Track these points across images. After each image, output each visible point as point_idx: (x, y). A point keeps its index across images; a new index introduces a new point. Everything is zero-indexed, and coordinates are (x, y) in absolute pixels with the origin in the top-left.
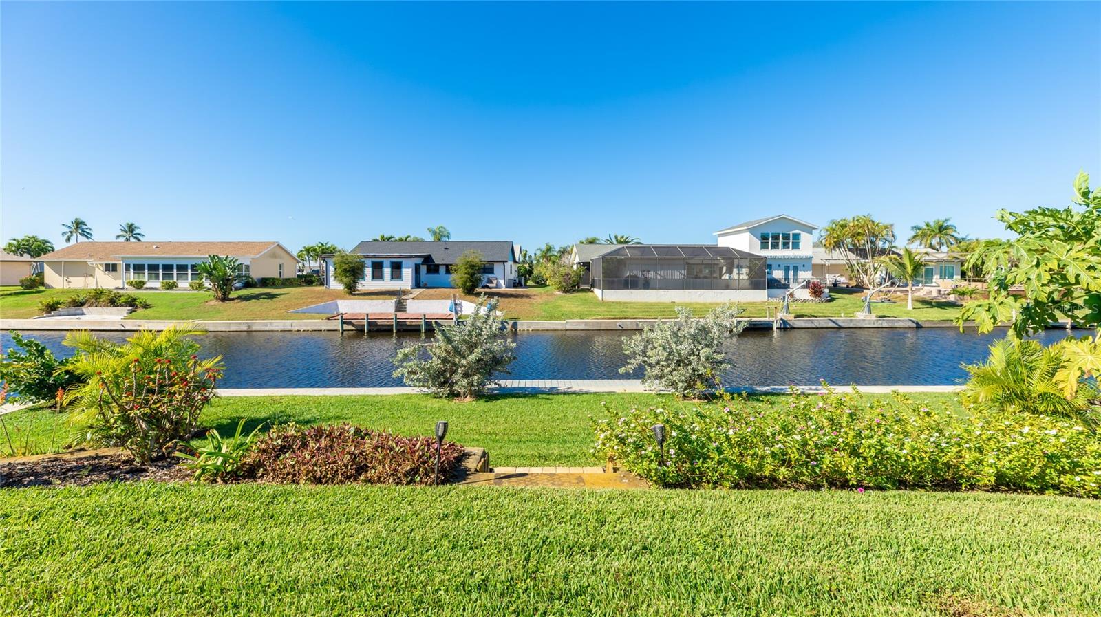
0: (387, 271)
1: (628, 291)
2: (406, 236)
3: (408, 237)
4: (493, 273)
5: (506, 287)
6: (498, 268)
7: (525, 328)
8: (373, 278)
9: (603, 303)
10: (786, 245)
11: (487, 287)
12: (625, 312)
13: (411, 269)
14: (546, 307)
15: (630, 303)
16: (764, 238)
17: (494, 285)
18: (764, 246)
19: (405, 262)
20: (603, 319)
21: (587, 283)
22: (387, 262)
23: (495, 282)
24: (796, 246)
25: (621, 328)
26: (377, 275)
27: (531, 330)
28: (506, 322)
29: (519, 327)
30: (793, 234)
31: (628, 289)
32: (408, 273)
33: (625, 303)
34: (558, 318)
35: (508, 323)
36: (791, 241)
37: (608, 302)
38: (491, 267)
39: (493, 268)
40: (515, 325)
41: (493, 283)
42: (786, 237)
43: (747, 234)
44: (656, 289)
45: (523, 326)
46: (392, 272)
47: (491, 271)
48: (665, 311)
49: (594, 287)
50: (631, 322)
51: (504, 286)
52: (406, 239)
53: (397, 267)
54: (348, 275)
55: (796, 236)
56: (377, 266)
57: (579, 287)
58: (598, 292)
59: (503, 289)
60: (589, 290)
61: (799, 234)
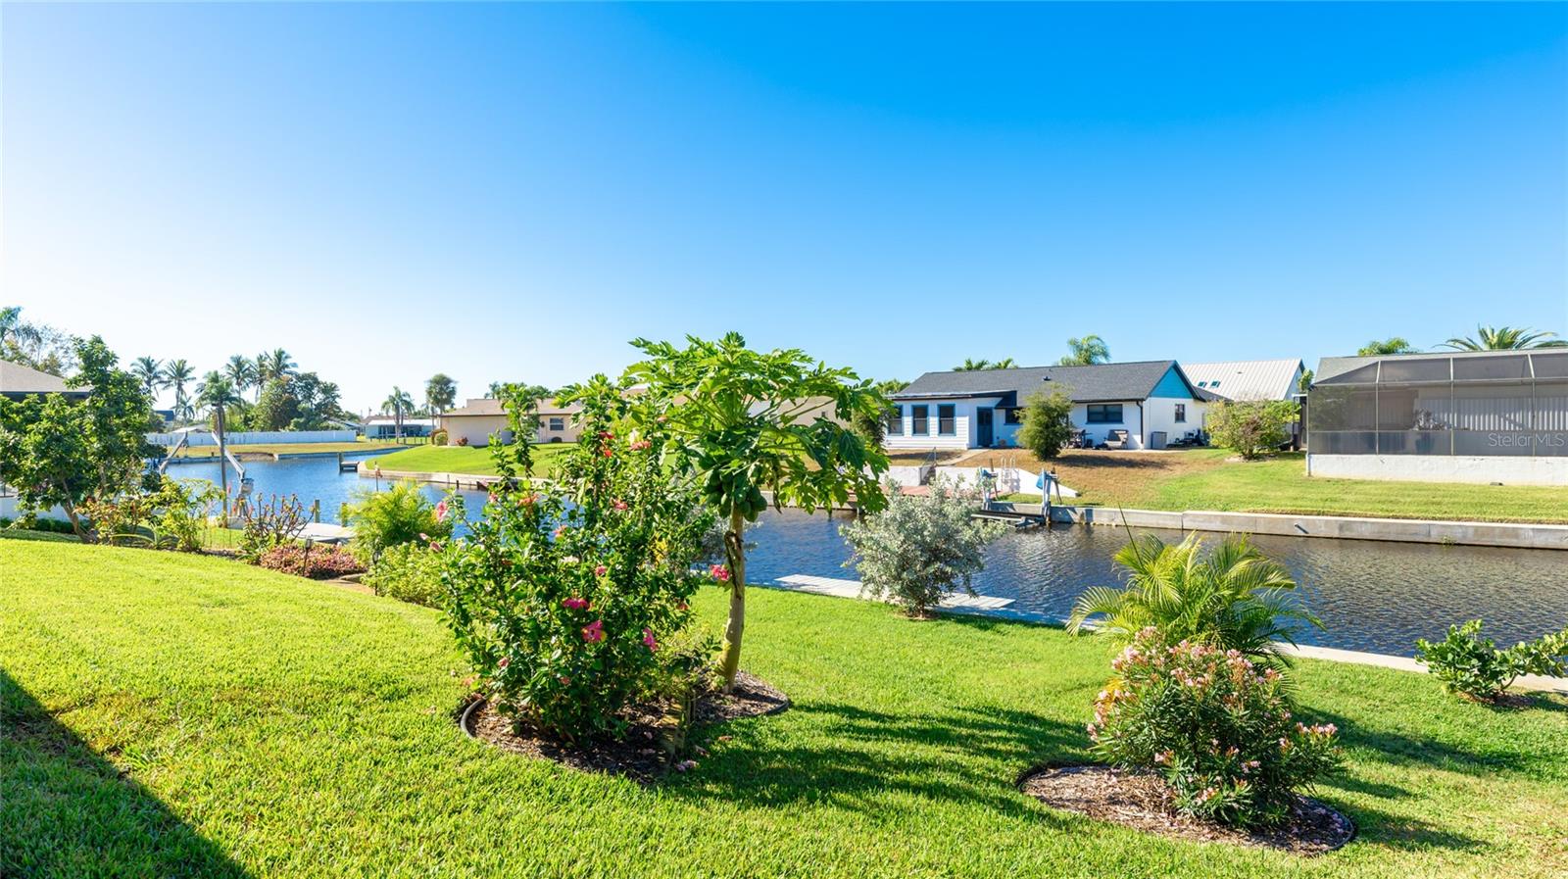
0: (933, 422)
1: (1374, 456)
2: (1006, 360)
4: (1120, 421)
5: (1146, 448)
6: (1130, 412)
7: (1105, 521)
8: (915, 431)
11: (1105, 447)
13: (967, 418)
14: (1176, 486)
15: (1362, 482)
17: (1118, 444)
19: (959, 405)
20: (1268, 512)
22: (933, 408)
23: (1123, 437)
26: (920, 429)
27: (1114, 524)
28: (1073, 509)
29: (1096, 519)
31: (1374, 453)
32: (964, 424)
34: (1173, 507)
35: (1077, 511)
37: (1318, 480)
38: (1116, 409)
39: (1121, 414)
40: (1089, 513)
41: (1118, 440)
45: (1103, 517)
46: (940, 422)
47: (1117, 417)
48: (1397, 502)
51: (1141, 446)
52: (1006, 365)
53: (947, 414)
56: (920, 413)
59: (1141, 450)
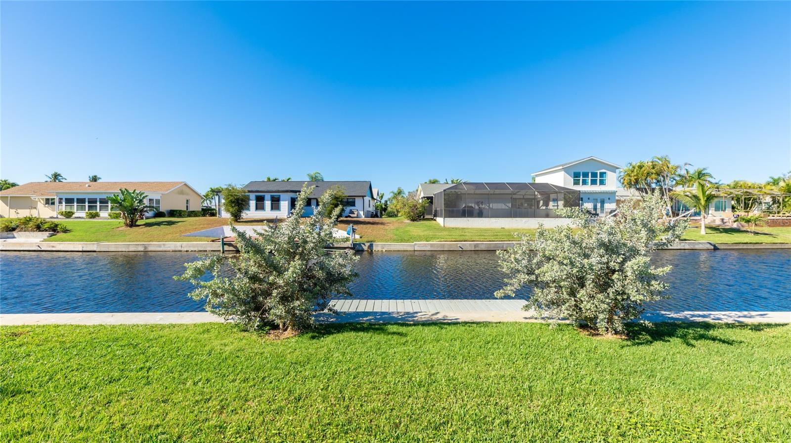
0: (268, 204)
1: (465, 219)
2: (287, 178)
3: (289, 179)
4: (354, 205)
5: (365, 217)
6: (358, 202)
7: (379, 249)
8: (257, 209)
9: (445, 229)
10: (594, 182)
11: (350, 217)
12: (463, 235)
13: (287, 202)
14: (398, 232)
15: (467, 228)
16: (576, 175)
17: (355, 215)
18: (576, 183)
19: (282, 195)
20: (446, 241)
21: (430, 214)
22: (268, 196)
23: (356, 213)
24: (602, 183)
25: (461, 249)
26: (260, 206)
27: (384, 250)
29: (375, 248)
30: (600, 173)
31: (465, 217)
32: (285, 205)
33: (463, 229)
34: (408, 241)
35: (365, 245)
36: (598, 178)
37: (449, 228)
38: (353, 200)
39: (354, 202)
40: (371, 246)
41: (354, 214)
42: (594, 175)
43: (563, 173)
44: (488, 217)
45: (378, 247)
46: (272, 204)
47: (353, 204)
48: (498, 235)
49: (436, 217)
50: (470, 244)
51: (363, 216)
53: (276, 200)
54: (233, 205)
55: (602, 174)
56: (260, 200)
57: (424, 217)
58: (440, 220)
59: (363, 218)
60: (432, 219)
61: (605, 173)
